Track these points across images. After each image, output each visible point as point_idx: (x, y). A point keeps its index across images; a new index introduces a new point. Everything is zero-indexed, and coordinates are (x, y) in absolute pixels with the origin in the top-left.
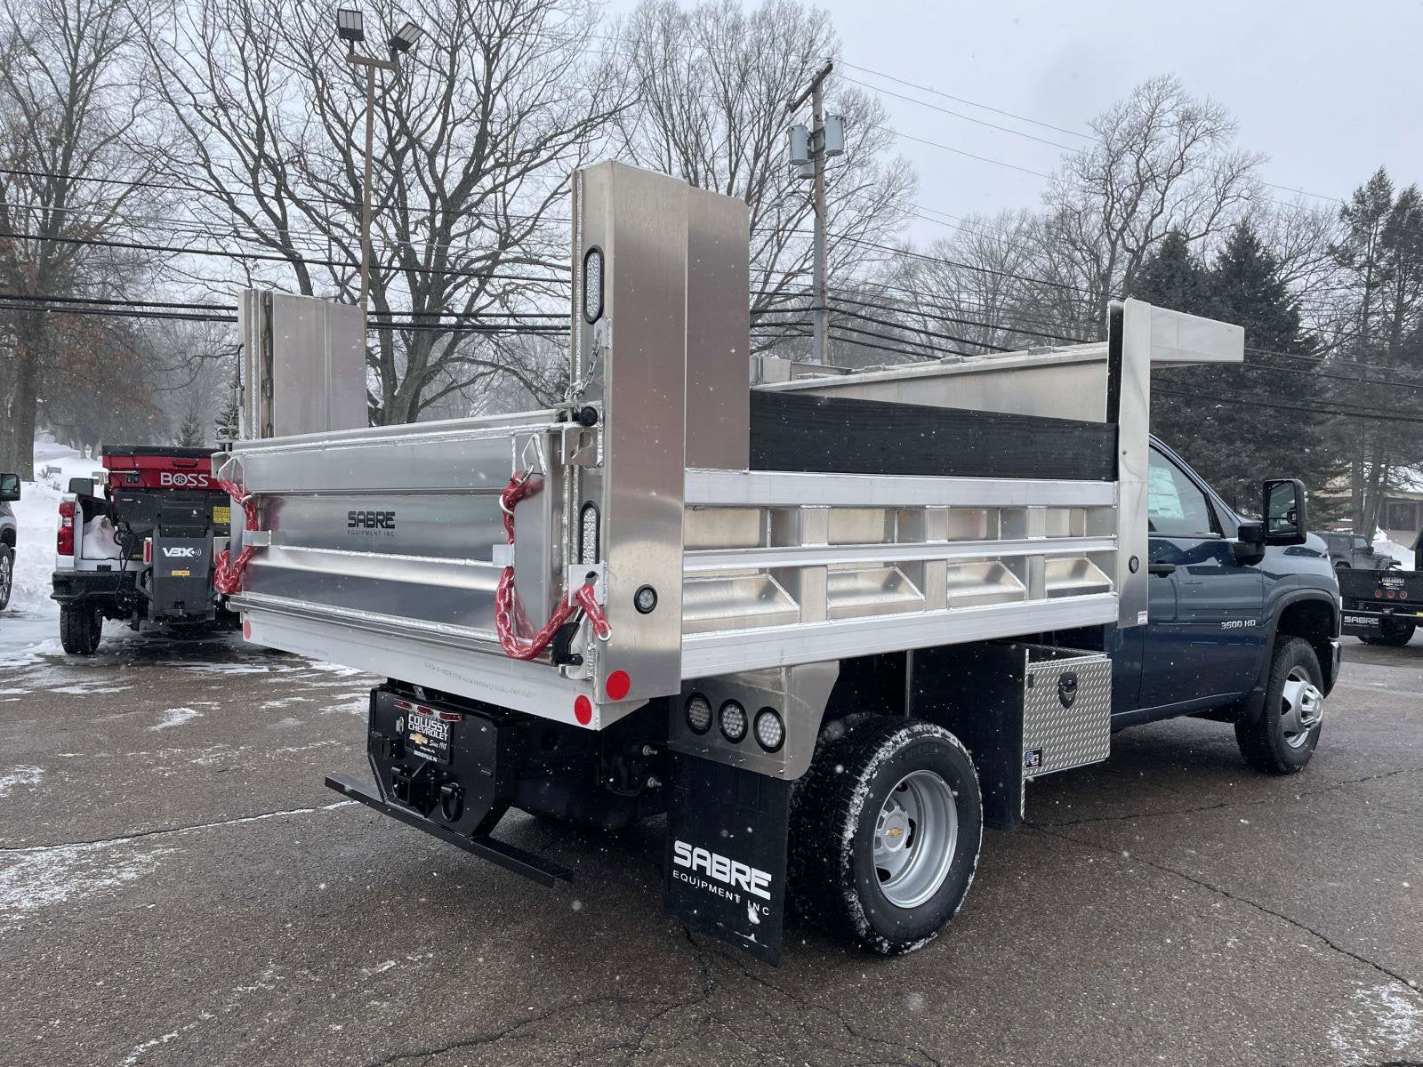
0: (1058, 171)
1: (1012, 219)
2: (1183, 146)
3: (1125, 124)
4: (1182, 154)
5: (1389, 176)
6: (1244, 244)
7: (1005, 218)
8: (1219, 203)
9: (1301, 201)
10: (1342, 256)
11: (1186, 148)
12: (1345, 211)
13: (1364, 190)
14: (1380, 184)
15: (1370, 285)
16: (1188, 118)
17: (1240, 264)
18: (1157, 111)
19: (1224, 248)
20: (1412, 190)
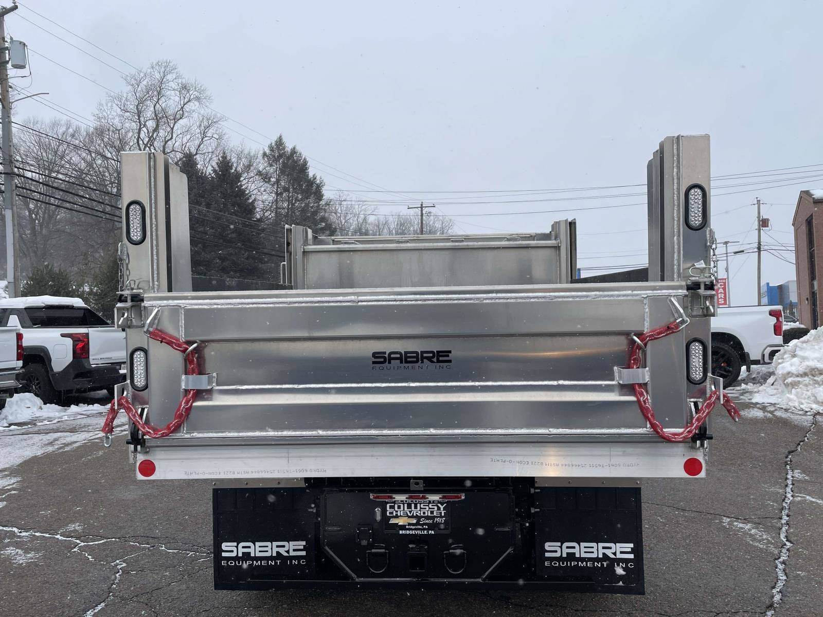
0: (104, 102)
1: (61, 125)
2: (182, 103)
3: (145, 82)
4: (182, 108)
5: (284, 140)
6: (225, 165)
7: (55, 124)
8: (202, 139)
9: (243, 145)
10: (266, 178)
11: (184, 105)
12: (265, 154)
13: (273, 144)
14: (280, 143)
15: (277, 194)
16: (185, 88)
17: (224, 175)
18: (165, 80)
19: (216, 166)
20: (294, 148)
